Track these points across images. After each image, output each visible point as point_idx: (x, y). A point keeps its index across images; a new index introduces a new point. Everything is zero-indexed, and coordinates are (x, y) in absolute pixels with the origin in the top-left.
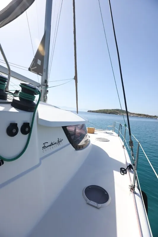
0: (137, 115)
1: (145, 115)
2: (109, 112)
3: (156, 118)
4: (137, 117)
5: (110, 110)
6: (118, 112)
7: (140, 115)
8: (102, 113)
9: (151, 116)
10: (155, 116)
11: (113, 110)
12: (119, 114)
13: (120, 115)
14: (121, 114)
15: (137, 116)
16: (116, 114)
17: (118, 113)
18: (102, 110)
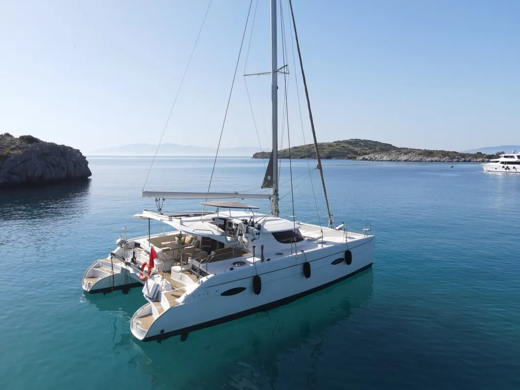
0: (420, 154)
1: (445, 154)
2: (326, 151)
3: (481, 159)
4: (421, 161)
5: (330, 145)
6: (356, 149)
7: (430, 153)
8: (302, 158)
9: (463, 155)
10: (478, 153)
11: (338, 143)
12: (361, 158)
13: (363, 159)
14: (366, 157)
15: (420, 157)
16: (350, 158)
17: (356, 153)
18: (302, 147)
